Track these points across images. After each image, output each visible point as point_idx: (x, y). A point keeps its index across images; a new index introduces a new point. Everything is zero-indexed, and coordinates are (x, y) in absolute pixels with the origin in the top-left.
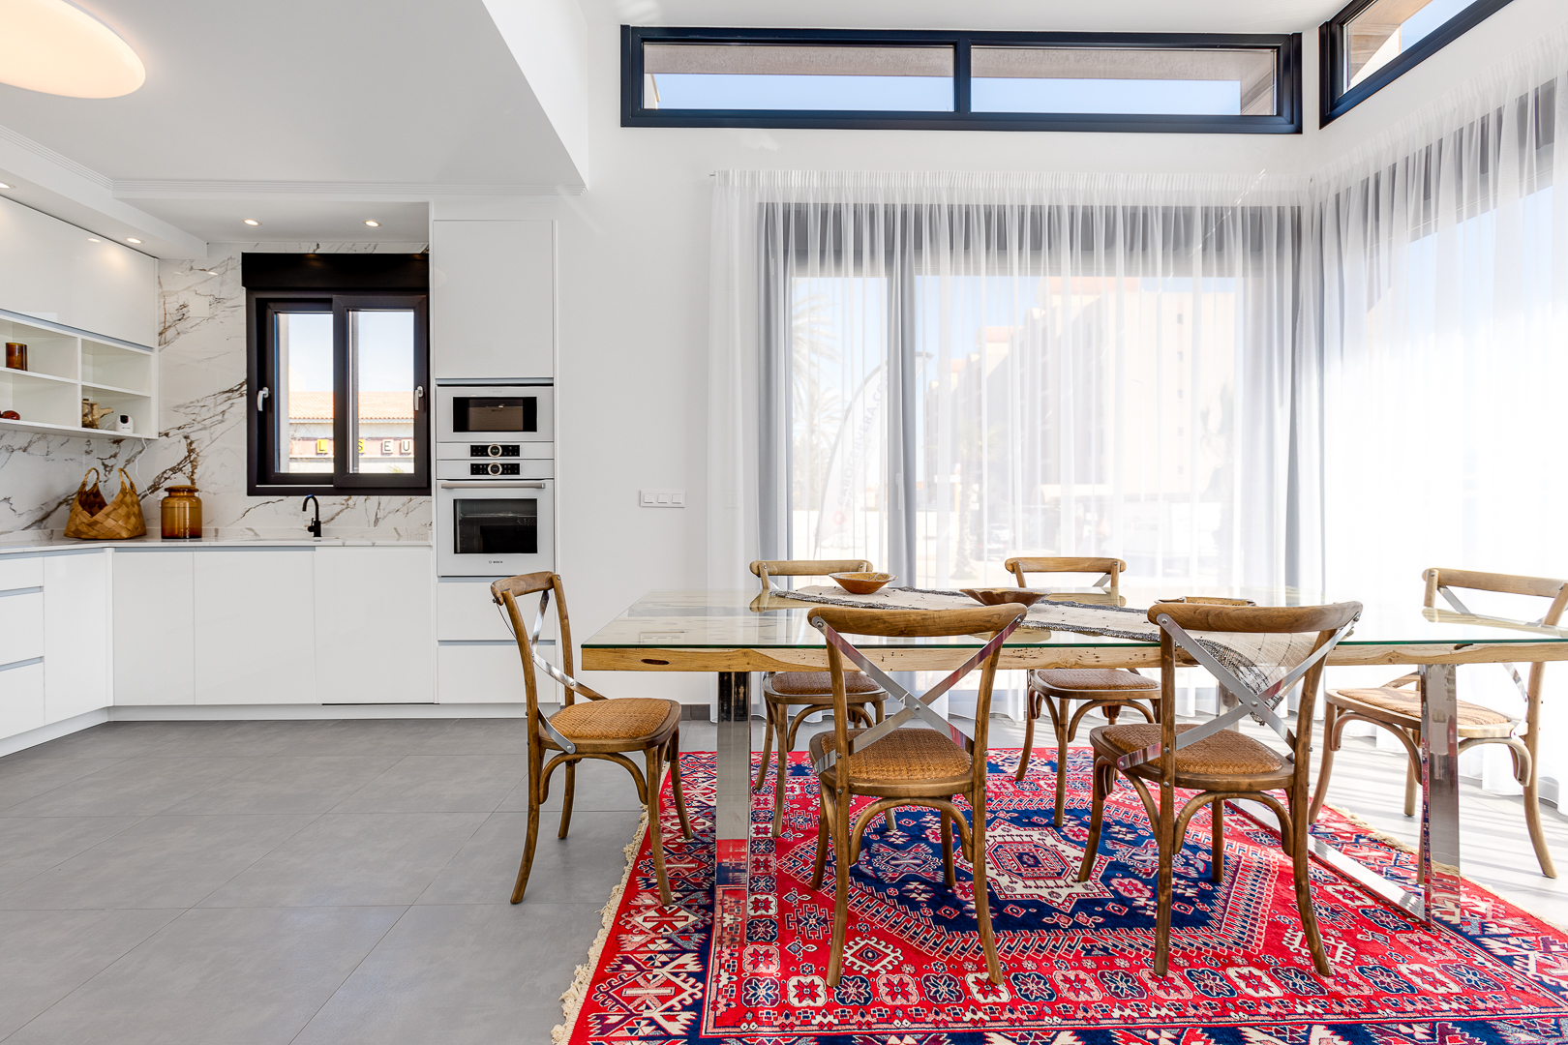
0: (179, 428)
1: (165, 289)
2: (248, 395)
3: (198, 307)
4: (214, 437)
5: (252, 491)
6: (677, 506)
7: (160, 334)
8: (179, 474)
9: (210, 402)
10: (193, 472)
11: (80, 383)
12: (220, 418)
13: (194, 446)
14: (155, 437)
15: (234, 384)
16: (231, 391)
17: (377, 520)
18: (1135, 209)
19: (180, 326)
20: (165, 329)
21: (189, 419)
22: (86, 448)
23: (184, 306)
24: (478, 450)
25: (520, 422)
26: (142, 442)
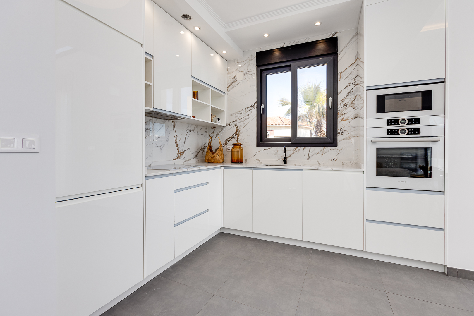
0: (233, 122)
1: (229, 72)
2: (257, 108)
3: (240, 76)
4: (245, 124)
5: (258, 145)
7: (227, 88)
8: (233, 139)
9: (244, 111)
10: (238, 138)
11: (211, 106)
12: (247, 117)
13: (238, 128)
14: (226, 126)
15: (252, 104)
16: (251, 106)
17: (308, 158)
19: (234, 84)
20: (229, 86)
21: (236, 119)
22: (205, 130)
23: (235, 77)
24: (390, 122)
25: (420, 105)
26: (222, 127)
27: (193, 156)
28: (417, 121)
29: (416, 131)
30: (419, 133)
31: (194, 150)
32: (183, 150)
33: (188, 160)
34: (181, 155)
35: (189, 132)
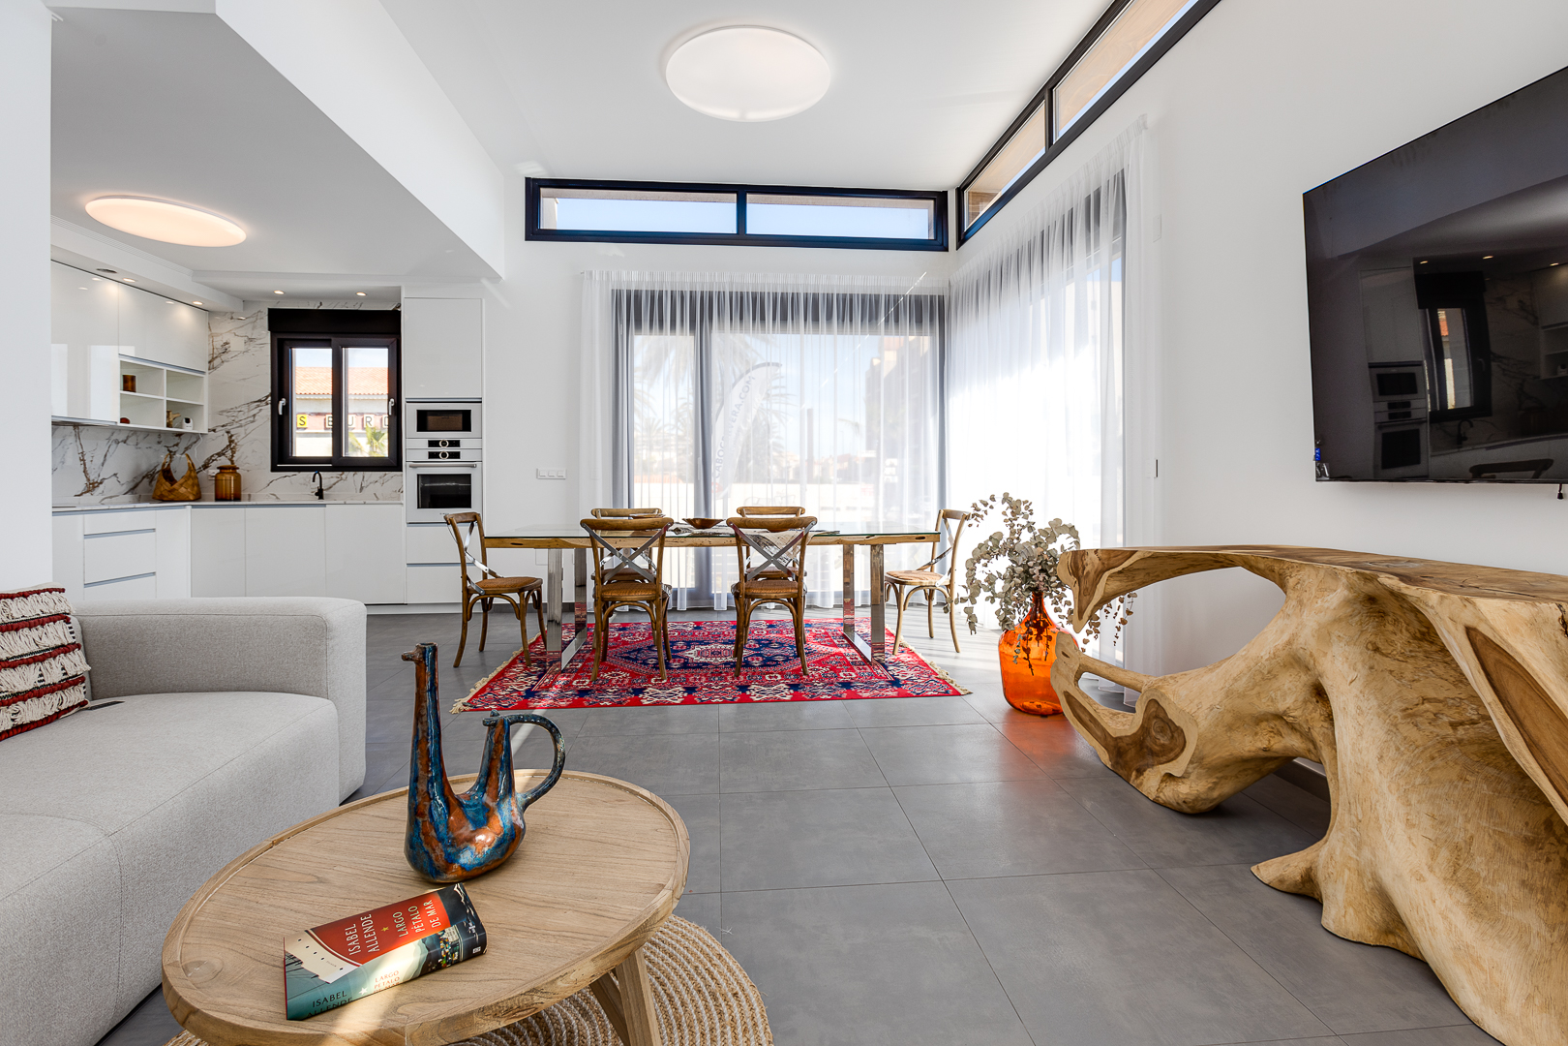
0: (223, 426)
1: (213, 331)
2: (272, 404)
3: (237, 344)
4: (248, 432)
5: (274, 469)
6: (561, 478)
7: (210, 362)
8: (223, 457)
9: (244, 408)
10: (232, 456)
11: (165, 398)
12: (252, 419)
13: (233, 438)
14: (206, 432)
15: (261, 396)
16: (260, 401)
17: (362, 489)
18: (845, 295)
19: (224, 357)
20: (213, 359)
21: (229, 420)
22: (158, 440)
23: (227, 343)
24: (433, 443)
25: (460, 425)
26: (197, 437)
27: (125, 488)
28: (456, 443)
29: (456, 455)
30: (459, 458)
31: (126, 477)
32: (101, 478)
33: (111, 497)
34: (94, 487)
35: (114, 446)
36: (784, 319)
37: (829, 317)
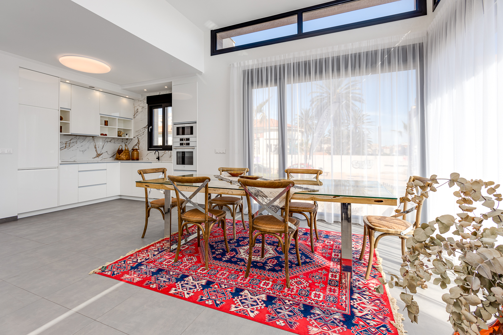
0: (137, 136)
1: (134, 106)
2: (148, 128)
3: (140, 110)
4: (142, 138)
5: (148, 150)
6: (223, 153)
7: (134, 116)
8: (136, 146)
9: (141, 130)
10: (139, 146)
11: (117, 127)
12: (143, 133)
13: (139, 140)
14: (133, 138)
15: (145, 126)
16: (145, 127)
19: (137, 114)
20: (135, 114)
21: (138, 134)
23: (138, 109)
24: (181, 140)
25: (190, 132)
26: (131, 139)
27: (110, 156)
28: (188, 139)
29: (188, 144)
31: (111, 152)
32: (101, 153)
33: (105, 159)
34: (99, 156)
35: (106, 143)
36: (321, 72)
37: (346, 67)
